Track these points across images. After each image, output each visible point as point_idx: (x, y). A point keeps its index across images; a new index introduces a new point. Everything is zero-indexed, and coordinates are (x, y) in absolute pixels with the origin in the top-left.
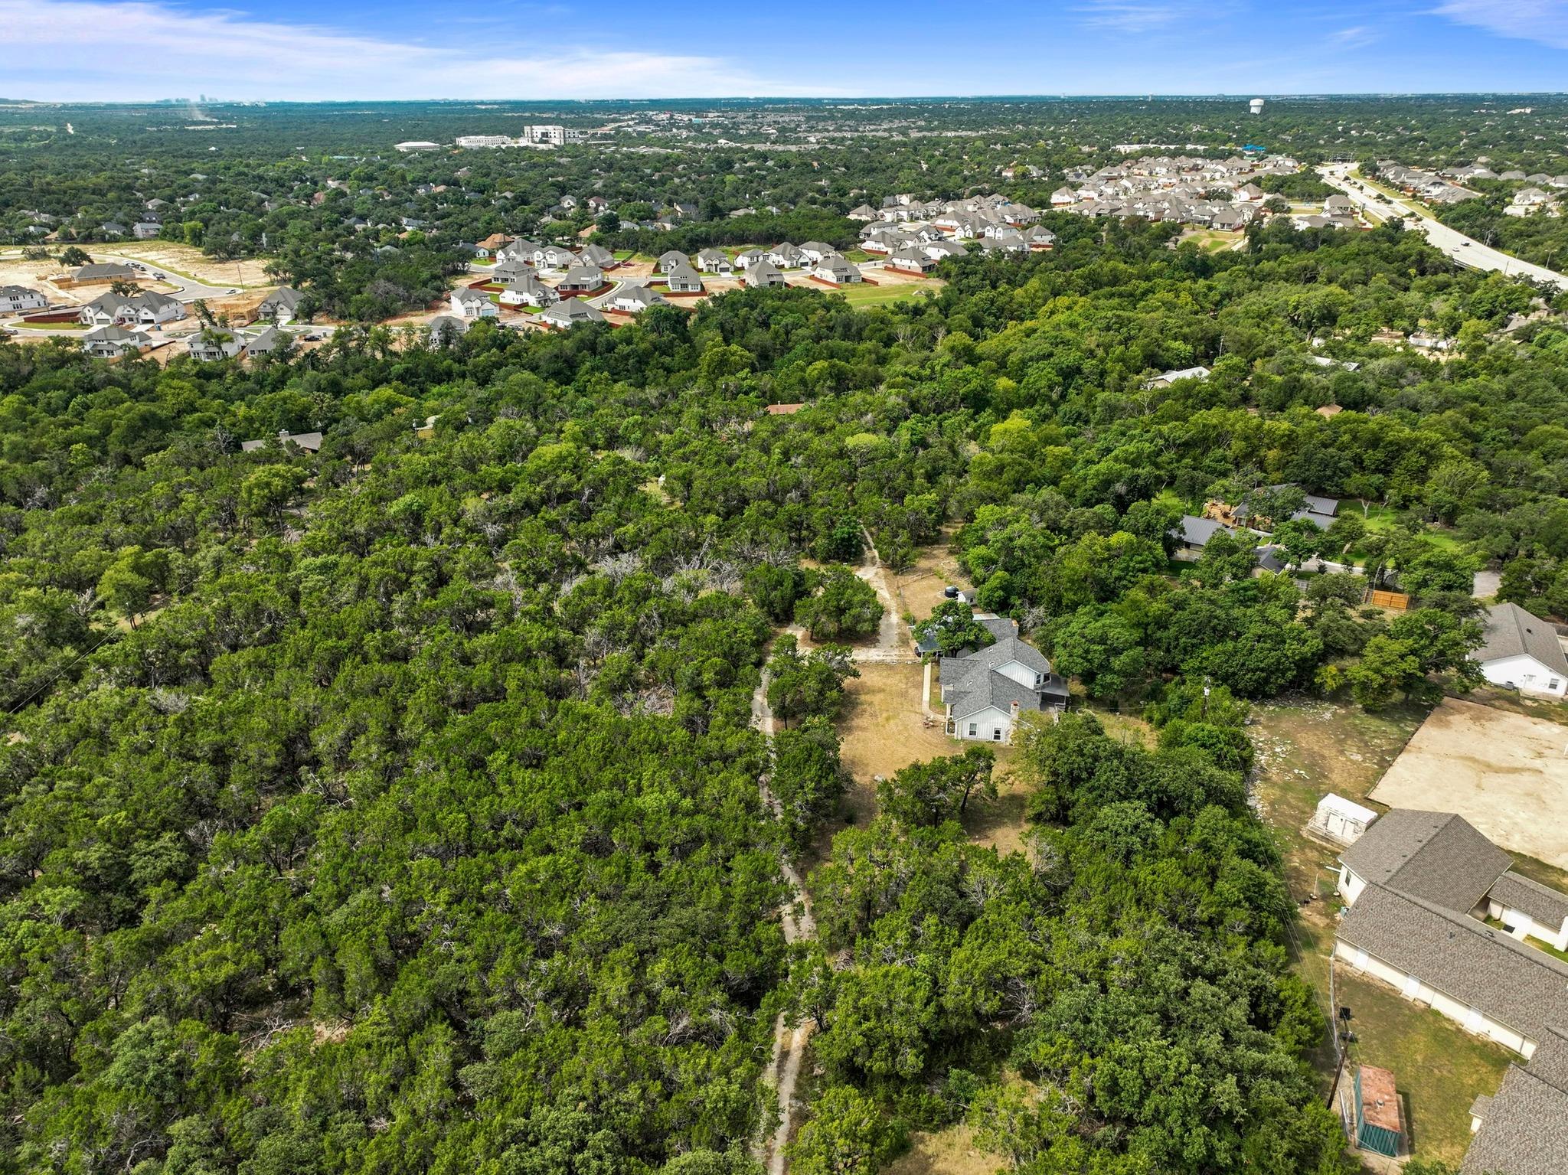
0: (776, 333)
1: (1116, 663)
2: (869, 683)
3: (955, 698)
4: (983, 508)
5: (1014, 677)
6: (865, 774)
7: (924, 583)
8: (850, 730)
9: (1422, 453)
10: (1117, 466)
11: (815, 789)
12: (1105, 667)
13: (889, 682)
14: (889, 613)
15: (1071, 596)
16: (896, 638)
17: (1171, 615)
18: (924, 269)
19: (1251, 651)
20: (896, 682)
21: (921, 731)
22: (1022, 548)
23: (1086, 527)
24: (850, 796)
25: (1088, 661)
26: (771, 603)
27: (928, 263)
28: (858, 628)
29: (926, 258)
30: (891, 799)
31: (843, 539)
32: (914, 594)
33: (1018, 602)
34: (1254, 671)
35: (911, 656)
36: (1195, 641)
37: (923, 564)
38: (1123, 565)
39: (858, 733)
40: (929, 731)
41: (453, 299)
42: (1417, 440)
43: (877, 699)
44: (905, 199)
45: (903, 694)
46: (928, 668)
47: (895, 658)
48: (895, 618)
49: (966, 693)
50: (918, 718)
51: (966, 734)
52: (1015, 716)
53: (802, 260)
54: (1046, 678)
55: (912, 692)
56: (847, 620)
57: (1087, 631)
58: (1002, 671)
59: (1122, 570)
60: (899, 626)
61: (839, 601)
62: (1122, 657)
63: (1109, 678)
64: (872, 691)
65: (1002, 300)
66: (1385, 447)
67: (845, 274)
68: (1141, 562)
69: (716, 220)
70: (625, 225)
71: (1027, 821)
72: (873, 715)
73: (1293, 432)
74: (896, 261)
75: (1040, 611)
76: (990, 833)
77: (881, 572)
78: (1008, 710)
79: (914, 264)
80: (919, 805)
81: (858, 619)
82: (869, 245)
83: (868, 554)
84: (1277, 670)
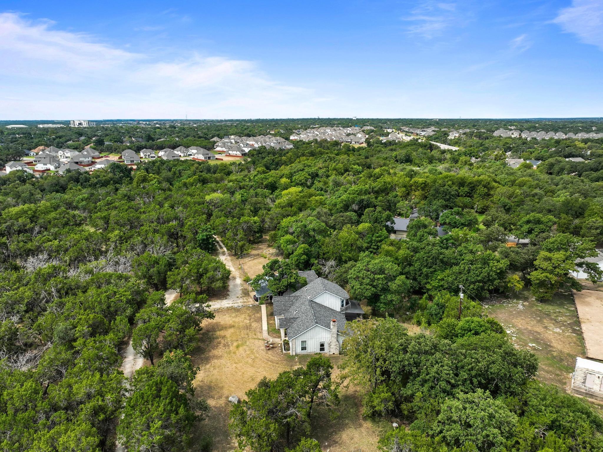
0: (175, 173)
1: (393, 286)
2: (222, 323)
3: (286, 323)
4: (284, 220)
5: (326, 304)
6: (220, 397)
7: (256, 261)
8: (207, 360)
9: (485, 186)
10: (351, 196)
11: (164, 427)
12: (386, 290)
13: (237, 320)
14: (234, 278)
15: (347, 254)
16: (240, 292)
17: (412, 256)
18: (242, 154)
19: (469, 271)
20: (242, 319)
21: (264, 353)
22: (314, 230)
23: (344, 223)
24: (207, 421)
25: (374, 287)
26: (150, 277)
27: (244, 153)
28: (213, 286)
29: (243, 151)
30: (244, 423)
31: (203, 240)
32: (250, 267)
33: (316, 262)
34: (474, 283)
35: (251, 302)
36: (432, 270)
37: (254, 252)
38: (369, 240)
39: (215, 362)
40: (270, 352)
41: (7, 167)
42: (482, 181)
43: (228, 333)
44: (232, 137)
45: (248, 327)
46: (264, 307)
47: (240, 304)
48: (239, 281)
49: (295, 319)
50: (261, 343)
51: (299, 351)
52: (335, 330)
53: (189, 153)
54: (347, 303)
55: (254, 325)
56: (205, 280)
57: (370, 266)
58: (318, 300)
59: (368, 243)
60: (241, 284)
61: (198, 269)
62: (396, 281)
63: (389, 297)
64: (224, 328)
65: (277, 160)
66: (468, 186)
67: (208, 156)
68: (378, 237)
69: (150, 141)
70: (107, 143)
71: (365, 419)
72: (226, 345)
73: (426, 181)
74: (230, 152)
75: (332, 263)
76: (336, 437)
77: (229, 258)
78: (328, 326)
79: (238, 153)
80: (272, 426)
81: (212, 280)
82: (218, 149)
83: (220, 250)
84: (489, 280)
